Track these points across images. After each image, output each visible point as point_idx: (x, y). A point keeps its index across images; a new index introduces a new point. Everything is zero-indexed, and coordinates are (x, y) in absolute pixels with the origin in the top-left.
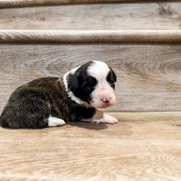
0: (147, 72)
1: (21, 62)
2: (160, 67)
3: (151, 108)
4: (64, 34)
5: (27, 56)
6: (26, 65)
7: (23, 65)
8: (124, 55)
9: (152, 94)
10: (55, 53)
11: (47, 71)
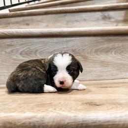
0: (87, 55)
1: (2, 51)
2: (95, 51)
3: (90, 78)
4: (29, 32)
5: (6, 46)
6: (5, 52)
7: (3, 53)
9: (91, 69)
10: (25, 44)
11: (20, 56)
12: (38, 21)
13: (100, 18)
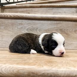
0: (69, 33)
1: (16, 27)
2: (74, 31)
3: (71, 48)
5: (18, 24)
6: (18, 28)
7: (16, 28)
8: (59, 26)
9: (71, 42)
11: (27, 31)
12: (35, 11)
13: (75, 12)
